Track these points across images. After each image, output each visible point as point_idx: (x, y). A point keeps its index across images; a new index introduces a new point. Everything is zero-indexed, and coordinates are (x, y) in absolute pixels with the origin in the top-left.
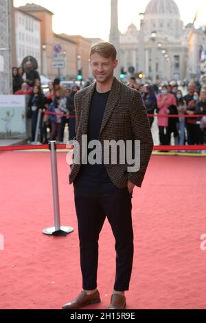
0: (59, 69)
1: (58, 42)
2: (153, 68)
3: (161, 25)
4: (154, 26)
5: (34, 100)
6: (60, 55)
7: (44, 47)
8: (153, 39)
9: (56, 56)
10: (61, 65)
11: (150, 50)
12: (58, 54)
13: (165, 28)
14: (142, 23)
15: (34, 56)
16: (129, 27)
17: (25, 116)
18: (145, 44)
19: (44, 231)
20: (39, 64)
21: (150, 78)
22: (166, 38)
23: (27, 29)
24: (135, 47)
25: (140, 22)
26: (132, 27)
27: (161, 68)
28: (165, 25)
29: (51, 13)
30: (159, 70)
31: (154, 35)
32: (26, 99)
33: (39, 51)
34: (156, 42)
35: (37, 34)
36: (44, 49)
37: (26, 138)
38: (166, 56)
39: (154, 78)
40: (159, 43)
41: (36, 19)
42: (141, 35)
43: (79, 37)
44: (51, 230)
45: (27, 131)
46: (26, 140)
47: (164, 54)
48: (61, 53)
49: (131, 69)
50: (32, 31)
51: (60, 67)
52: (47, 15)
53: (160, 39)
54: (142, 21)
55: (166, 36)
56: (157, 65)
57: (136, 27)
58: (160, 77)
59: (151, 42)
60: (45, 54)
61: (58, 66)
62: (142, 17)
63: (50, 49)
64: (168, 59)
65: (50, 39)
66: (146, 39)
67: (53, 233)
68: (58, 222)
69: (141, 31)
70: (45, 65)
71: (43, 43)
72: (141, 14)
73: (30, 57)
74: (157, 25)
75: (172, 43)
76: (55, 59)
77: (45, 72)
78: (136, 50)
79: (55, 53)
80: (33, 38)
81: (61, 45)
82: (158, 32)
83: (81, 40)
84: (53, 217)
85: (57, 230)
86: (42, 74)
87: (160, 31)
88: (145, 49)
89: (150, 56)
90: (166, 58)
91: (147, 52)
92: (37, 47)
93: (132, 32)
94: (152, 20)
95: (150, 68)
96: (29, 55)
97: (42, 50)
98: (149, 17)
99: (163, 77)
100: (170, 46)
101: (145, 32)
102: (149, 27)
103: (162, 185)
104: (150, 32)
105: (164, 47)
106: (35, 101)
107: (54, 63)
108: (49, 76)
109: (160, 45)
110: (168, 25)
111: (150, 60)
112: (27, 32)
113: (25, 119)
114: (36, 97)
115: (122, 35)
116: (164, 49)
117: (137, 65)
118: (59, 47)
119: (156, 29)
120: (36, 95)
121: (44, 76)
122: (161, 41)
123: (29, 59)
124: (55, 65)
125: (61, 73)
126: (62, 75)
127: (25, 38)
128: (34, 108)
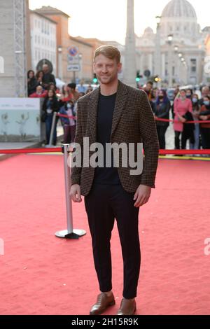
0: (74, 72)
1: (73, 45)
2: (170, 71)
3: (178, 29)
4: (171, 29)
5: (48, 103)
6: (76, 59)
7: (60, 50)
8: (169, 43)
9: (71, 59)
10: (77, 68)
11: (166, 53)
12: (73, 57)
13: (182, 32)
14: (158, 27)
15: (50, 60)
16: (145, 31)
17: (39, 119)
18: (161, 47)
19: (56, 234)
20: (54, 67)
21: (166, 82)
22: (183, 42)
23: (42, 31)
24: (152, 50)
26: (148, 30)
27: (177, 72)
28: (182, 28)
29: (67, 16)
30: (175, 74)
31: (170, 38)
32: (41, 102)
33: (55, 55)
34: (173, 45)
35: (52, 37)
36: (60, 52)
37: (40, 141)
38: (183, 59)
39: (170, 81)
40: (176, 46)
41: (52, 21)
42: (157, 38)
43: (95, 40)
44: (64, 233)
45: (42, 135)
46: (42, 143)
47: (181, 58)
48: (76, 56)
49: (147, 73)
50: (48, 34)
51: (75, 70)
52: (63, 18)
53: (176, 42)
54: (158, 24)
55: (182, 39)
56: (173, 68)
57: (152, 31)
58: (176, 81)
59: (168, 45)
60: (60, 56)
61: (72, 70)
62: (158, 20)
63: (66, 52)
64: (184, 63)
65: (65, 42)
66: (163, 42)
67: (66, 236)
68: (71, 224)
69: (158, 35)
70: (61, 68)
71: (59, 45)
72: (157, 17)
73: (46, 60)
74: (174, 28)
75: (188, 47)
76: (70, 62)
77: (61, 75)
78: (153, 53)
79: (70, 56)
80: (49, 40)
81: (77, 48)
82: (174, 36)
83: (97, 43)
84: (66, 220)
85: (70, 233)
86: (58, 77)
87: (177, 34)
88: (162, 53)
89: (166, 59)
90: (182, 62)
91: (163, 56)
92: (54, 50)
93: (149, 35)
94: (168, 23)
95: (166, 71)
96: (44, 58)
97: (58, 52)
98: (166, 20)
99: (180, 80)
100: (187, 49)
101: (162, 35)
102: (166, 31)
103: (176, 189)
104: (166, 35)
105: (180, 50)
106: (50, 104)
107: (69, 66)
108: (65, 79)
109: (176, 49)
110: (185, 29)
111: (166, 63)
112: (43, 35)
113: (39, 122)
114: (51, 101)
115: (138, 38)
116: (180, 53)
117: (153, 68)
118: (75, 50)
119: (172, 32)
121: (60, 79)
122: (178, 45)
123: (44, 61)
124: (70, 69)
125: (76, 76)
126: (77, 78)
127: (41, 41)
128: (49, 111)
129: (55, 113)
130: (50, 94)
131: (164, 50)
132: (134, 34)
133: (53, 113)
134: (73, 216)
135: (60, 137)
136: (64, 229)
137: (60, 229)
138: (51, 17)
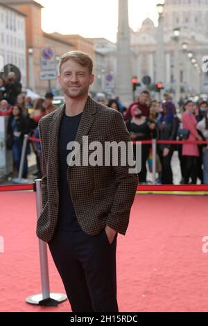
0: (49, 81)
1: (49, 44)
2: (177, 77)
3: (187, 20)
4: (178, 21)
5: (14, 123)
6: (52, 63)
7: (31, 51)
8: (176, 39)
9: (45, 64)
10: (53, 75)
11: (172, 53)
12: (48, 61)
13: (192, 23)
14: (161, 18)
15: (18, 66)
16: (143, 23)
17: (4, 143)
18: (165, 44)
19: (28, 300)
20: (23, 73)
21: (172, 91)
22: (193, 37)
23: (7, 27)
24: (152, 49)
25: (158, 16)
26: (147, 22)
27: (187, 78)
28: (192, 19)
29: (39, 6)
30: (184, 80)
31: (177, 33)
32: (5, 121)
33: (24, 57)
34: (180, 42)
35: (21, 34)
36: (31, 54)
37: (6, 173)
38: (194, 61)
39: (178, 91)
40: (184, 43)
41: (20, 14)
42: (159, 33)
43: (77, 37)
44: (38, 298)
45: (7, 166)
46: (7, 177)
47: (191, 59)
48: (52, 59)
49: (147, 80)
50: (15, 30)
51: (51, 78)
52: (34, 9)
53: (185, 38)
54: (160, 14)
55: (193, 34)
56: (181, 73)
57: (153, 23)
58: (186, 89)
59: (173, 42)
60: (31, 60)
61: (47, 78)
62: (160, 9)
63: (38, 54)
64: (196, 65)
65: (38, 40)
66: (167, 38)
67: (40, 302)
68: (47, 288)
69: (160, 29)
70: (32, 74)
71: (29, 44)
72: (159, 5)
73: (11, 65)
74: (181, 20)
75: (201, 44)
76: (44, 67)
77: (32, 84)
78: (154, 53)
79: (43, 59)
80: (15, 39)
81: (53, 49)
82: (182, 30)
83: (79, 42)
84: (40, 280)
85: (46, 298)
86: (28, 87)
87: (186, 28)
88: (166, 53)
89: (172, 61)
90: (193, 64)
91: (168, 56)
92: (22, 51)
93: (148, 29)
94: (174, 13)
95: (172, 77)
96: (10, 62)
97: (28, 54)
98: (170, 9)
99: (190, 89)
100: (199, 47)
101: (165, 29)
102: (171, 24)
103: (188, 236)
104: (171, 28)
105: (190, 48)
106: (16, 125)
107: (43, 73)
108: (38, 89)
109: (185, 47)
110: (196, 20)
111: (172, 66)
112: (8, 32)
113: (4, 148)
114: (17, 120)
115: (134, 33)
116: (190, 52)
117: (155, 73)
118: (50, 52)
119: (180, 25)
120: (16, 118)
121: (31, 89)
122: (186, 41)
123: (9, 67)
124: (44, 76)
125: (52, 86)
126: (54, 88)
127: (5, 40)
128: (17, 134)
129: (26, 136)
130: (16, 111)
131: (169, 48)
132: (129, 28)
133: (22, 137)
134: (50, 275)
135: (32, 167)
136: (38, 293)
137: (33, 293)
138: (18, 8)
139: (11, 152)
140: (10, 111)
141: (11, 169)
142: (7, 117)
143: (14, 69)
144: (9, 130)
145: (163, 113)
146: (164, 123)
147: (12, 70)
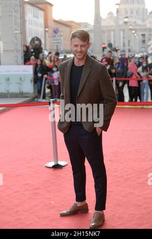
0: (57, 46)
1: (57, 26)
2: (126, 43)
3: (132, 12)
4: (127, 13)
6: (58, 36)
7: (47, 29)
8: (126, 23)
9: (55, 36)
10: (59, 43)
11: (124, 30)
12: (56, 35)
13: (135, 14)
14: (118, 11)
15: (40, 37)
16: (108, 14)
17: (33, 80)
18: (120, 26)
19: (46, 165)
20: (43, 42)
21: (124, 51)
22: (135, 22)
23: (34, 16)
24: (113, 28)
26: (110, 13)
27: (132, 44)
28: (135, 12)
29: (51, 5)
31: (126, 20)
32: (33, 68)
33: (43, 33)
34: (128, 24)
35: (41, 20)
36: (47, 31)
37: (33, 96)
38: (136, 35)
39: (127, 51)
40: (130, 25)
41: (41, 9)
42: (117, 20)
43: (72, 22)
44: (52, 164)
45: (34, 92)
46: (34, 98)
47: (134, 33)
48: (59, 34)
49: (110, 45)
50: (38, 18)
51: (58, 44)
52: (49, 6)
53: (130, 22)
54: (117, 9)
55: (135, 20)
56: (129, 41)
57: (113, 14)
58: (131, 50)
59: (124, 25)
60: (47, 35)
61: (56, 44)
62: (118, 7)
63: (51, 31)
64: (137, 37)
65: (51, 24)
66: (121, 22)
67: (53, 166)
68: (56, 157)
69: (117, 17)
70: (48, 43)
71: (46, 26)
72: (117, 4)
73: (36, 37)
74: (129, 12)
75: (140, 25)
76: (55, 38)
77: (48, 47)
78: (114, 30)
79: (54, 34)
80: (38, 23)
81: (59, 28)
82: (129, 18)
83: (73, 24)
84: (53, 154)
85: (56, 164)
86: (45, 49)
87: (131, 16)
88: (120, 30)
89: (124, 34)
91: (122, 33)
92: (42, 30)
93: (111, 18)
94: (125, 9)
95: (124, 43)
96: (36, 36)
97: (46, 31)
98: (123, 6)
99: (134, 50)
100: (138, 27)
101: (120, 17)
102: (123, 14)
103: (133, 130)
104: (123, 17)
105: (134, 28)
107: (53, 42)
108: (50, 50)
109: (131, 27)
110: (137, 12)
111: (124, 38)
112: (34, 19)
113: (33, 83)
115: (103, 19)
116: (134, 30)
117: (115, 41)
118: (57, 30)
119: (128, 15)
120: (39, 66)
122: (132, 24)
123: (35, 38)
124: (54, 43)
125: (59, 48)
126: (60, 50)
127: (33, 23)
128: (40, 75)
130: (39, 62)
131: (122, 28)
132: (100, 17)
133: (42, 77)
134: (58, 151)
135: (48, 93)
136: (52, 161)
137: (49, 161)
138: (40, 6)
139: (36, 85)
140: (36, 62)
141: (36, 94)
142: (35, 66)
143: (38, 39)
144: (35, 73)
145: (119, 63)
146: (119, 69)
147: (37, 40)
